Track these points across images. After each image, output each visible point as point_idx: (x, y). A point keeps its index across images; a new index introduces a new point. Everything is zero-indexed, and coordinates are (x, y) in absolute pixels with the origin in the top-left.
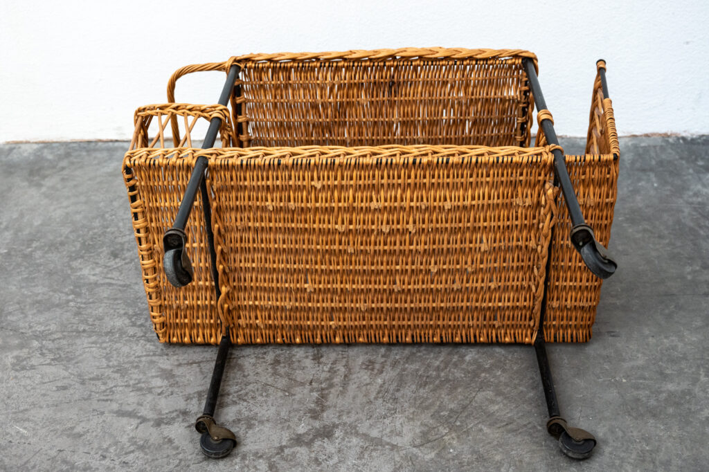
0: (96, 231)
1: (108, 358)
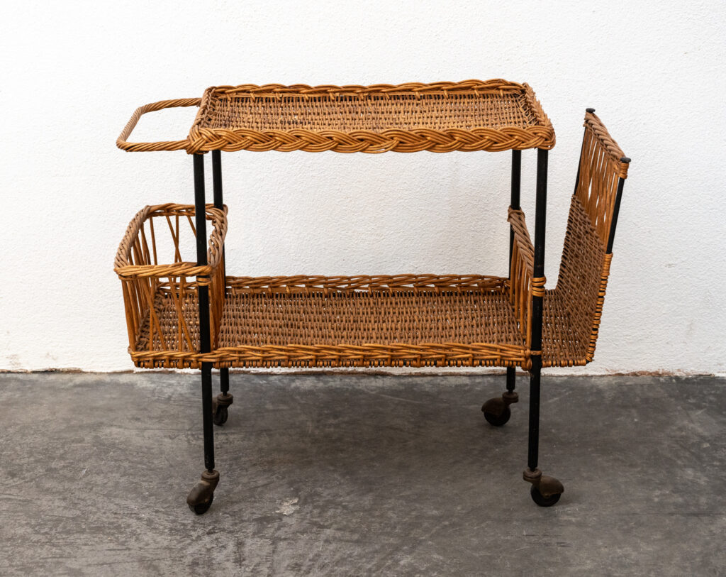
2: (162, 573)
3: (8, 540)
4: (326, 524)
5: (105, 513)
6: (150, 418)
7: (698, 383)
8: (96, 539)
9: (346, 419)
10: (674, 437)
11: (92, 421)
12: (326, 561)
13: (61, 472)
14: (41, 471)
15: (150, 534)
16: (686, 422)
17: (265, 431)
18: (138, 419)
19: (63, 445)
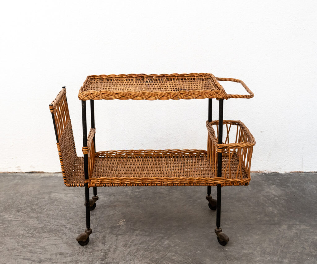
0: (10, 203)
1: (18, 243)
2: (75, 248)
3: (17, 236)
4: (136, 229)
5: (53, 225)
7: (273, 175)
8: (50, 235)
10: (265, 195)
11: (48, 191)
12: (137, 243)
13: (37, 210)
14: (29, 210)
15: (70, 233)
16: (269, 190)
17: (113, 194)
18: (65, 190)
19: (37, 200)
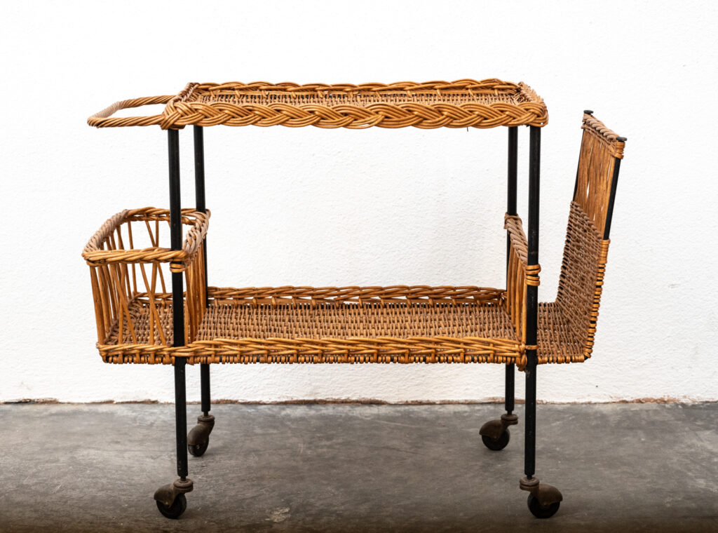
6: (130, 441)
7: (705, 409)
9: (340, 441)
10: (684, 453)
11: (69, 444)
14: (11, 487)
16: (694, 441)
17: (254, 451)
18: (118, 443)
19: (36, 465)
